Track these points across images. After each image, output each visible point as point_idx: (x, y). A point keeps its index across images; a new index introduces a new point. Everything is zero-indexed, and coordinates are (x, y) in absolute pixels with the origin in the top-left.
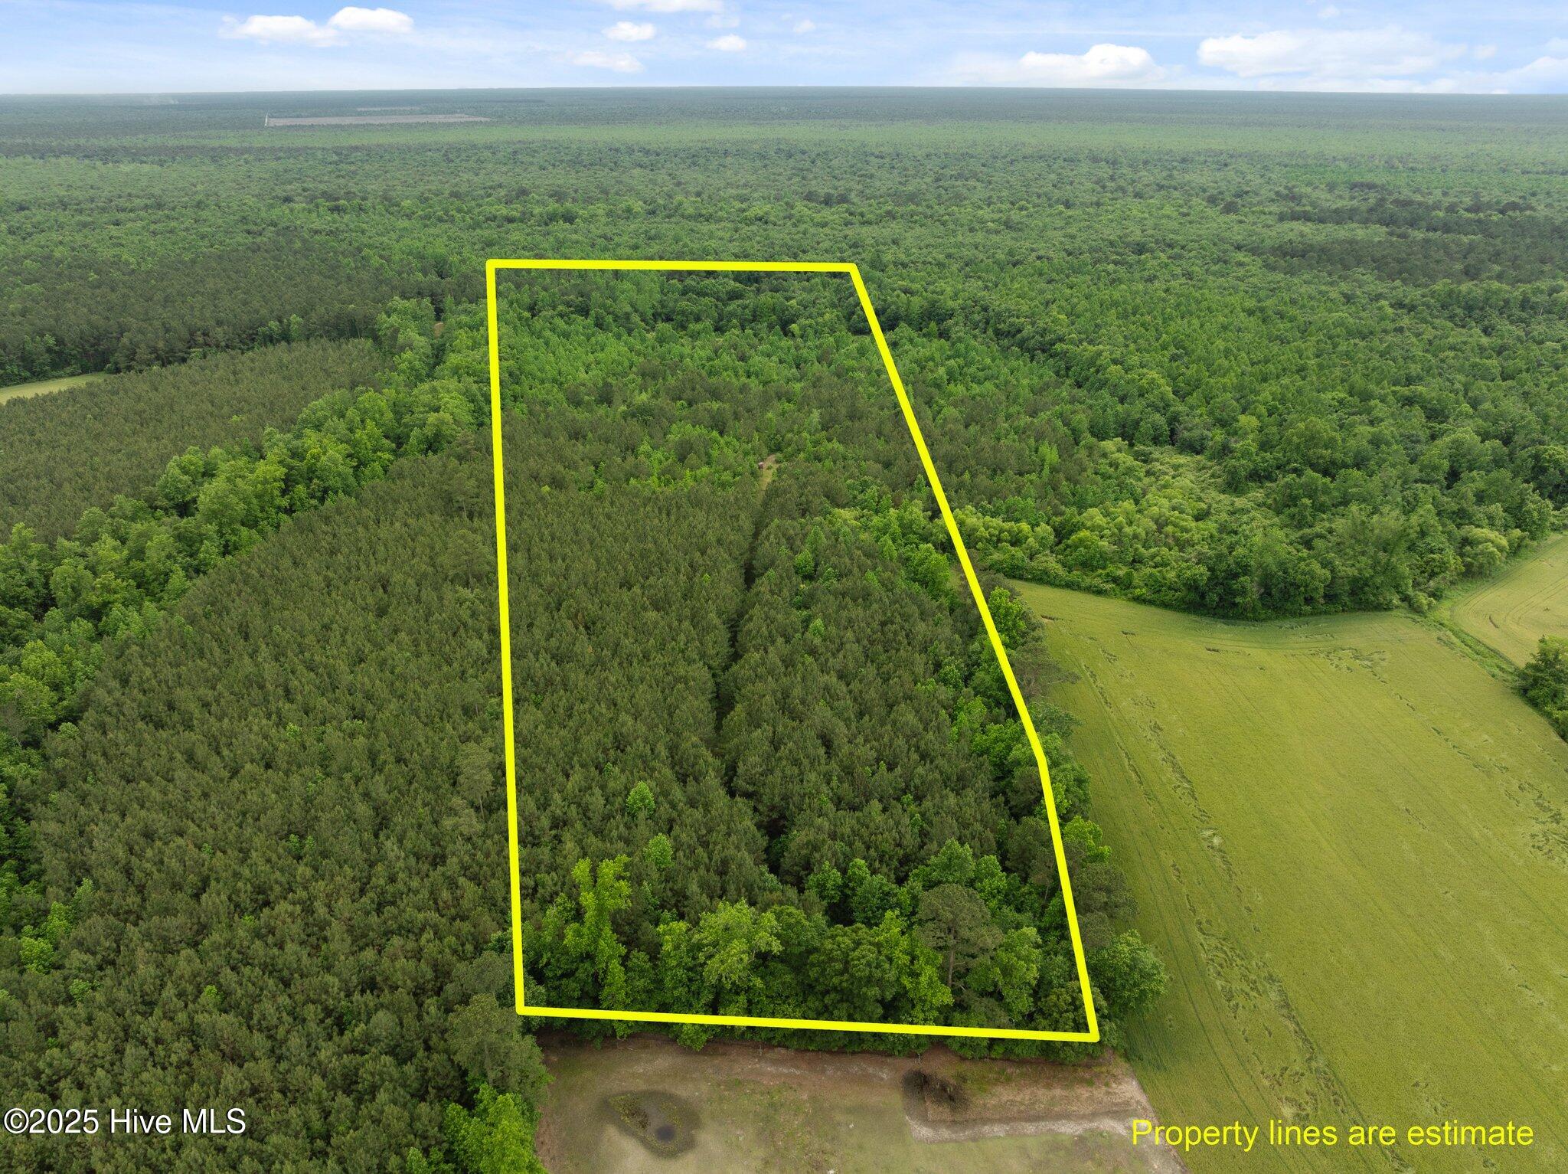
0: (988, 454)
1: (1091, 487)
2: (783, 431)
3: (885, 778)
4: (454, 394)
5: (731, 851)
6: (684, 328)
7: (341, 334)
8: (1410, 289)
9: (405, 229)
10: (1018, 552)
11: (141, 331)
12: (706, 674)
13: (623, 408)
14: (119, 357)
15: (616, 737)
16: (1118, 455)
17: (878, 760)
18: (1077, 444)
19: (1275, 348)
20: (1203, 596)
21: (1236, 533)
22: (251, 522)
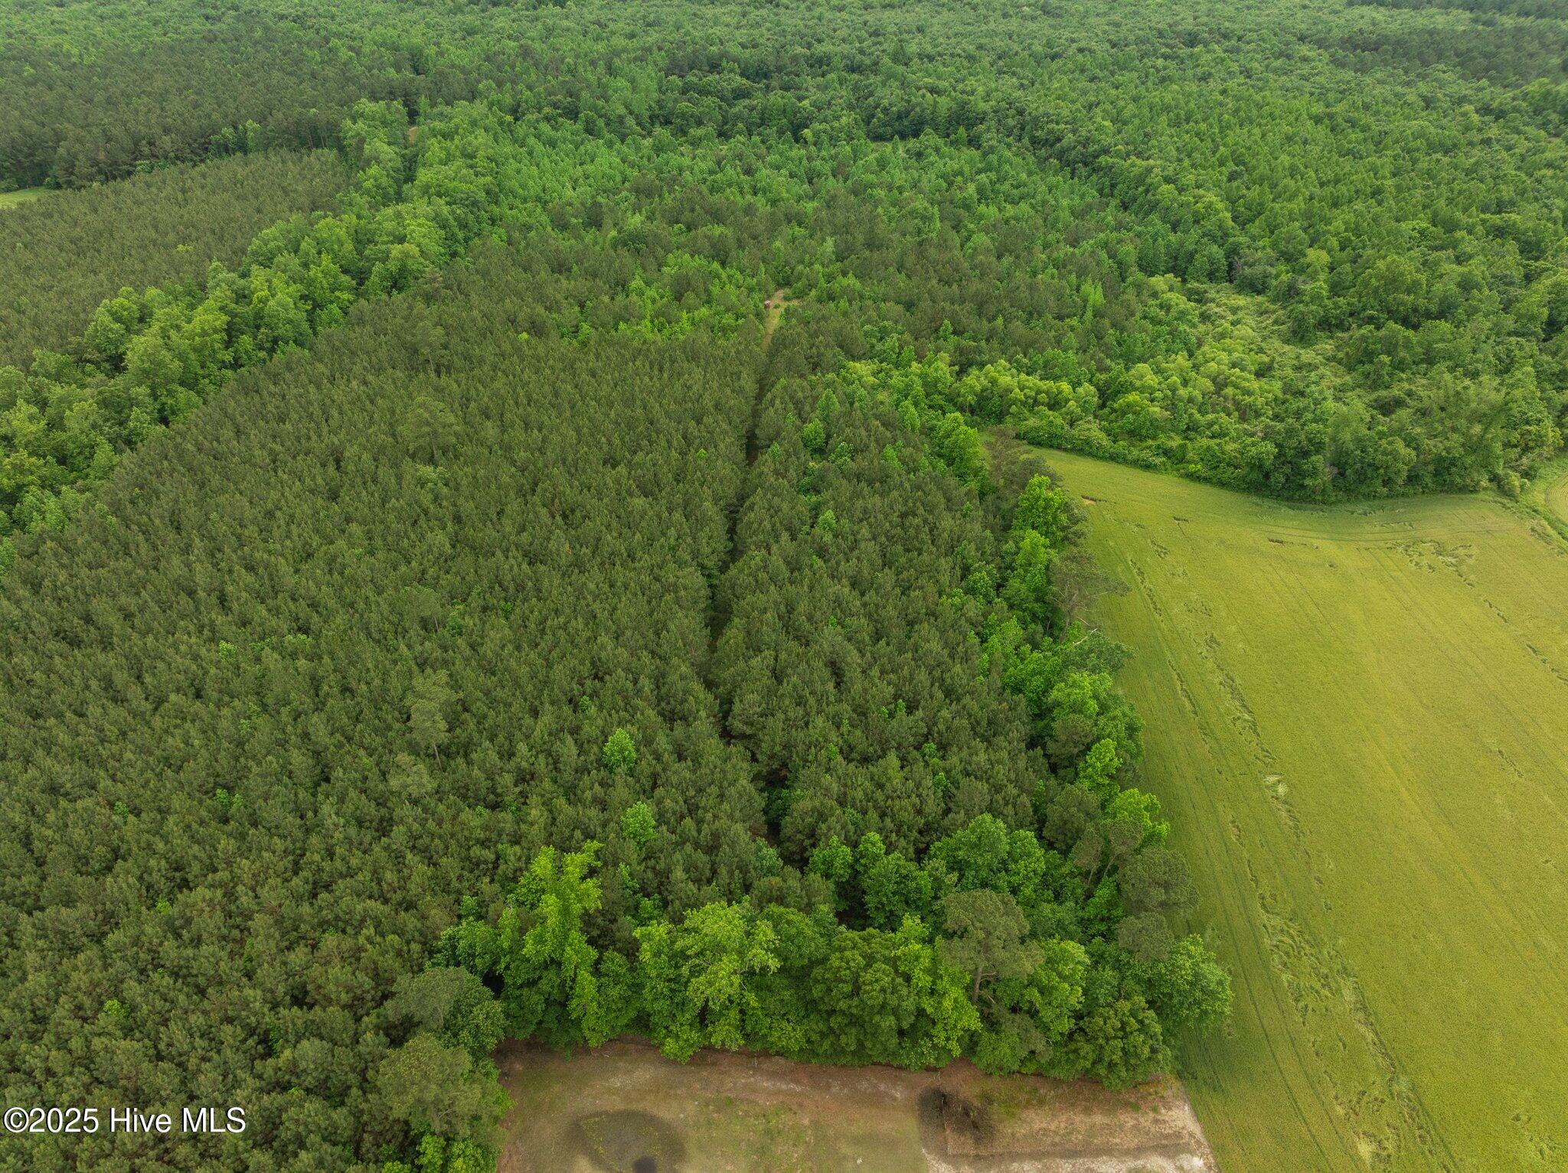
0: (1023, 294)
1: (1141, 336)
2: (793, 262)
3: (905, 724)
4: (422, 221)
5: (723, 823)
6: (684, 133)
7: (302, 144)
8: (1498, 90)
9: (379, 14)
10: (1057, 418)
11: (79, 140)
12: (699, 580)
13: (614, 233)
14: (56, 170)
15: (593, 663)
16: (1169, 295)
17: (896, 697)
18: (1124, 281)
19: (1347, 164)
20: (1267, 476)
21: (1302, 394)
22: (189, 382)
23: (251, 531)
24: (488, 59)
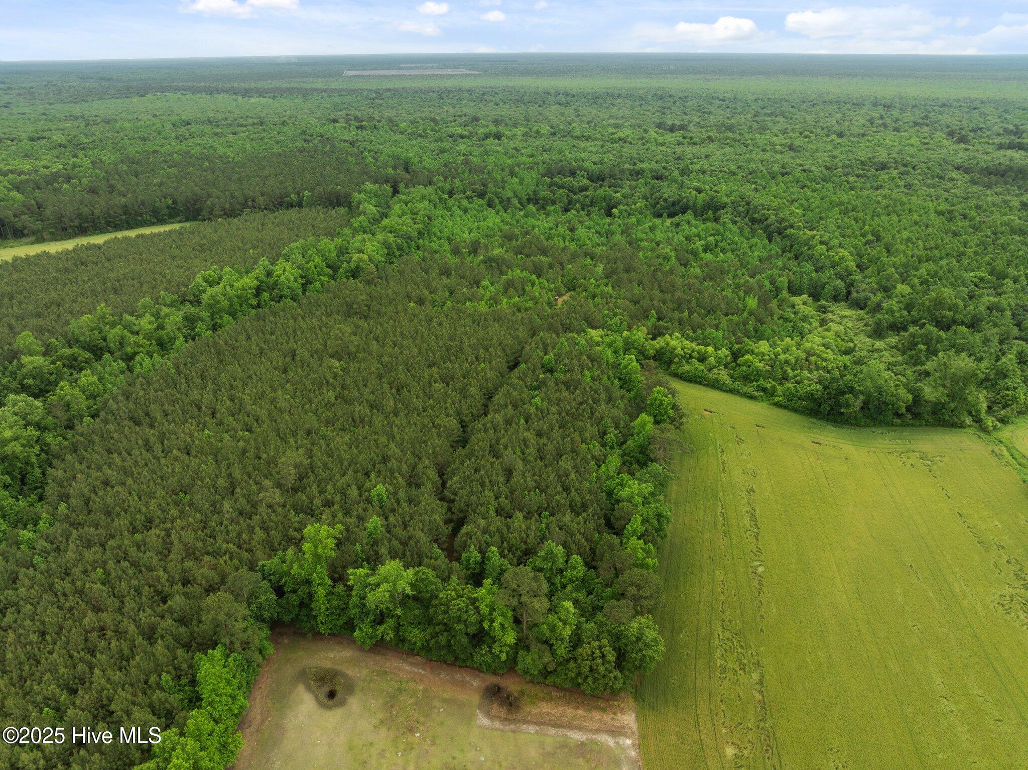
1: (772, 326)
2: (578, 277)
4: (375, 243)
6: (544, 209)
10: (701, 366)
11: (218, 198)
13: (482, 257)
15: (383, 456)
16: (801, 306)
18: (774, 297)
19: (947, 239)
20: (819, 405)
22: (233, 314)
23: (238, 384)
24: (445, 165)
